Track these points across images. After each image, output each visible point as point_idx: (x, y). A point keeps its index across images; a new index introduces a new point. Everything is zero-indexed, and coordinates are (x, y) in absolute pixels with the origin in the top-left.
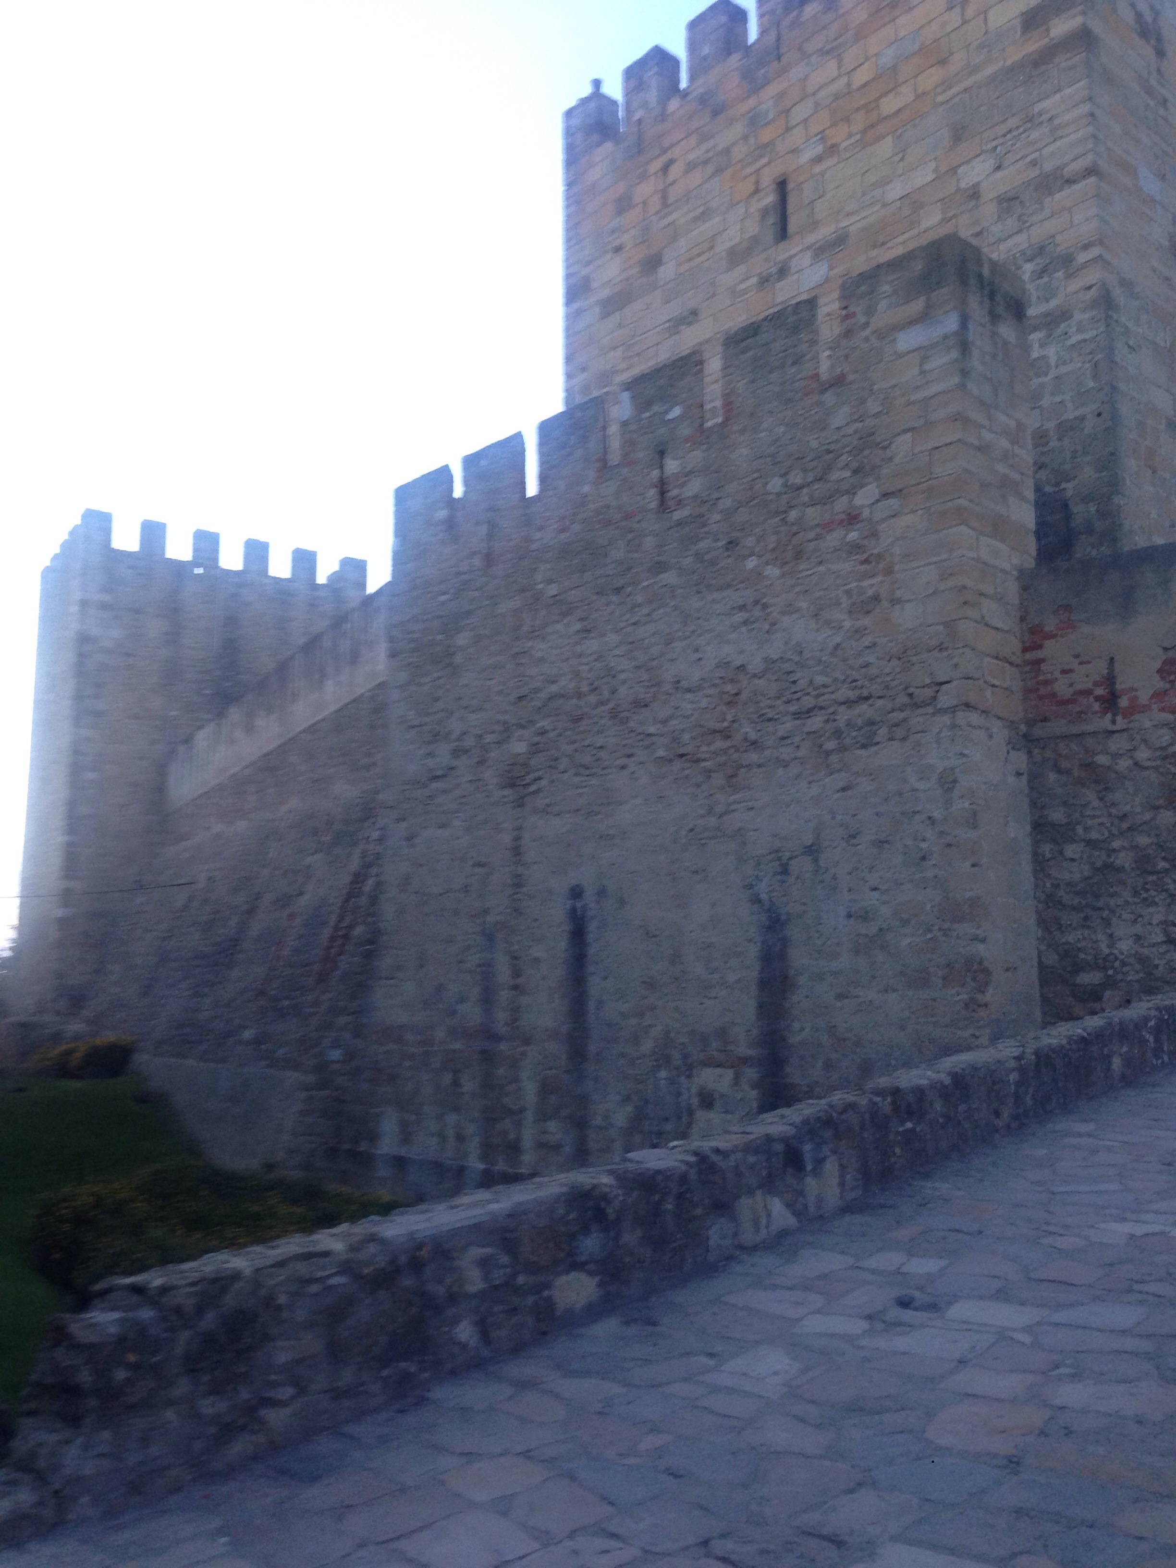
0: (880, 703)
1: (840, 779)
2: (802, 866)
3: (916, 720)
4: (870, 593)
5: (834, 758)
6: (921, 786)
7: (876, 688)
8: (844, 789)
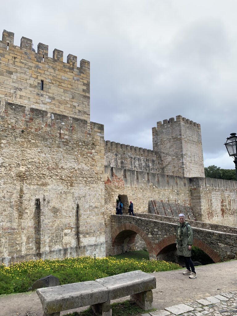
0: (94, 179)
1: (88, 188)
2: (83, 199)
3: (99, 182)
4: (93, 164)
5: (88, 184)
6: (98, 190)
7: (94, 177)
8: (89, 189)
